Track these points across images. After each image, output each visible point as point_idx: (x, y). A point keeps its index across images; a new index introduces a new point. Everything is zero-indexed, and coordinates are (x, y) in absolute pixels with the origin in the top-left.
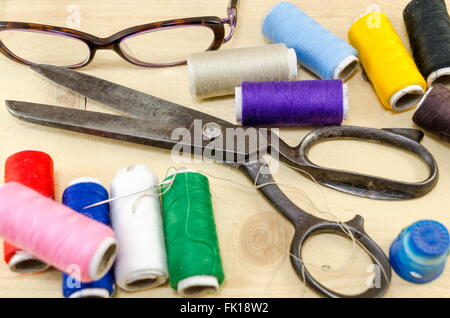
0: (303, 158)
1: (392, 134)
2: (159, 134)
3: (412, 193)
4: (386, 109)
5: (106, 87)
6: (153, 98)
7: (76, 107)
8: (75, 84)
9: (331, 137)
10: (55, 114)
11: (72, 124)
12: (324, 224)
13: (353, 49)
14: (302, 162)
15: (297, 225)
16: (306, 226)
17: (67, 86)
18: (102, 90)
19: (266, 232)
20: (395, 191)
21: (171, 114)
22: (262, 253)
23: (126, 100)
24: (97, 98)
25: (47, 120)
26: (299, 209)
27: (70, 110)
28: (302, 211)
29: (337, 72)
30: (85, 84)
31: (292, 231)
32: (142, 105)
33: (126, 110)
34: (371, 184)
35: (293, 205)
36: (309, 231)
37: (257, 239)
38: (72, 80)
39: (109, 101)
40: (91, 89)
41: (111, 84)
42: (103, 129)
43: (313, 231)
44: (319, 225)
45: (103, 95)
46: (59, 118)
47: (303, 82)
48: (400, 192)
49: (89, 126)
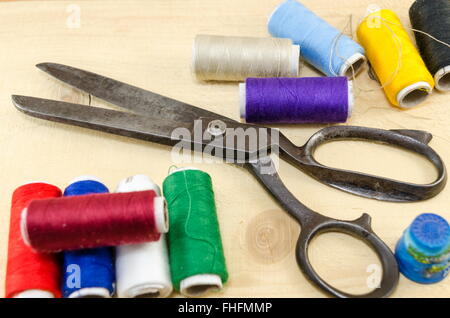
0: (309, 158)
1: (400, 136)
2: (163, 131)
3: (419, 195)
4: (393, 106)
5: (111, 85)
6: (157, 96)
7: (81, 103)
8: (80, 82)
9: (338, 137)
10: (60, 109)
11: (76, 119)
12: (330, 222)
13: (359, 47)
14: (308, 161)
15: (303, 223)
16: (312, 225)
17: (72, 84)
18: (107, 88)
19: (272, 231)
20: (402, 192)
21: (175, 112)
22: (269, 252)
23: (131, 98)
24: (102, 96)
25: (53, 115)
26: (305, 207)
27: (75, 106)
28: (308, 209)
29: (344, 68)
30: (90, 82)
31: (298, 229)
32: (146, 103)
33: (130, 108)
34: (377, 185)
35: (300, 203)
36: (315, 230)
37: (263, 237)
38: (78, 78)
39: (113, 99)
40: (96, 87)
41: (116, 82)
42: (108, 124)
43: (319, 229)
44: (326, 223)
45: (108, 92)
46: (64, 113)
47: (307, 79)
48: (408, 194)
49: (94, 122)
